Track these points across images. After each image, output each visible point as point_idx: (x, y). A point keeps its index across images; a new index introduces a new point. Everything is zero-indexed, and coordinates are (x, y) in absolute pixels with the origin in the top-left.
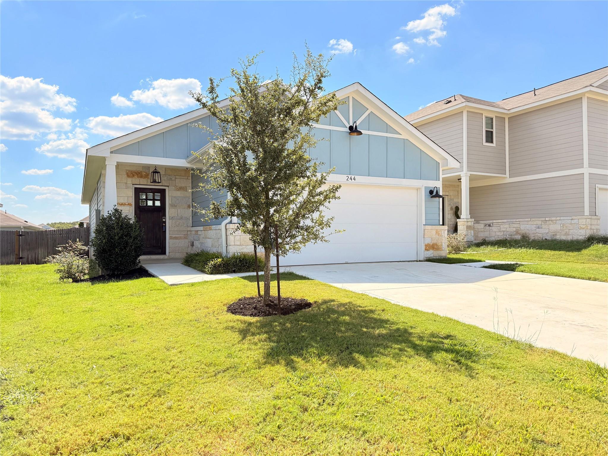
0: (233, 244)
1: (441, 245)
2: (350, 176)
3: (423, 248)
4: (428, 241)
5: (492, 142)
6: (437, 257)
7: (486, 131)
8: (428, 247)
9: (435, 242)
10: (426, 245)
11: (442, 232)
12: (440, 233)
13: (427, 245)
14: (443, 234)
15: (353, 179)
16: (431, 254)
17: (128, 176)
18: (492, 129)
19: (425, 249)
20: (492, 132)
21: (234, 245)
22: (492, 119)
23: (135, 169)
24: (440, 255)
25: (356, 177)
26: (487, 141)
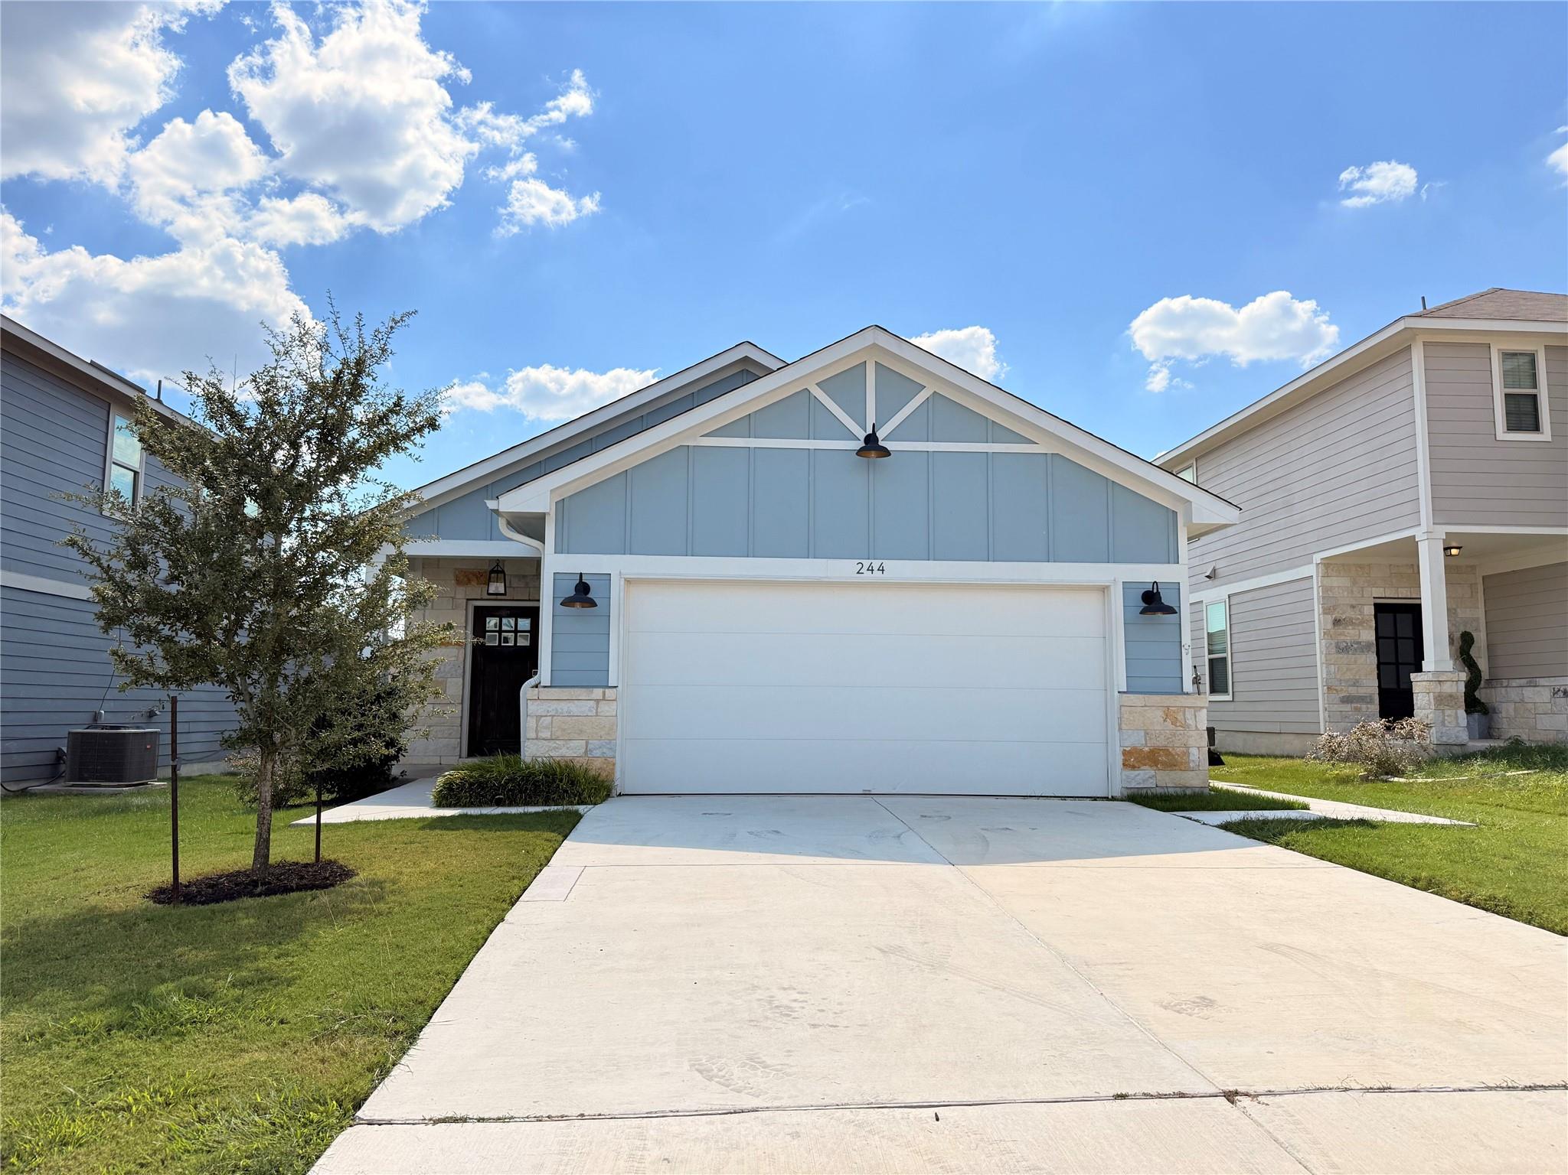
0: (533, 735)
1: (1184, 754)
2: (866, 563)
3: (1120, 759)
4: (1136, 740)
5: (1536, 428)
6: (1171, 791)
7: (1507, 395)
8: (1133, 759)
9: (1161, 742)
10: (1125, 753)
11: (1188, 715)
12: (1180, 717)
13: (1129, 752)
14: (1191, 722)
15: (875, 568)
16: (1146, 778)
17: (459, 582)
18: (1535, 387)
19: (1124, 764)
20: (1534, 397)
21: (536, 739)
22: (1532, 358)
23: (473, 567)
24: (1183, 782)
25: (887, 564)
26: (1512, 427)
